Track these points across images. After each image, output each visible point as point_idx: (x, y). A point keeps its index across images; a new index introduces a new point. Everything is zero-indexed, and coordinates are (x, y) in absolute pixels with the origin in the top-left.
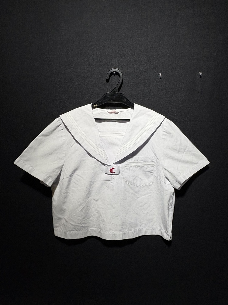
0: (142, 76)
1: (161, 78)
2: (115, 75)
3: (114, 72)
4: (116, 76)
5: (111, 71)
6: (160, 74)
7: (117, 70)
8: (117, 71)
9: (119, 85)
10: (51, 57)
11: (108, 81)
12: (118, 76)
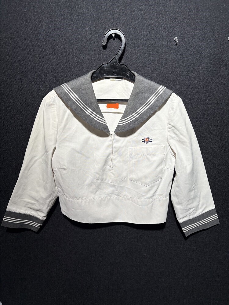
0: (151, 40)
1: (176, 45)
2: (114, 39)
3: (114, 35)
4: (117, 40)
5: (109, 32)
6: (176, 39)
7: (118, 32)
8: (118, 34)
9: (120, 52)
10: (25, 10)
11: (105, 47)
12: (119, 41)
